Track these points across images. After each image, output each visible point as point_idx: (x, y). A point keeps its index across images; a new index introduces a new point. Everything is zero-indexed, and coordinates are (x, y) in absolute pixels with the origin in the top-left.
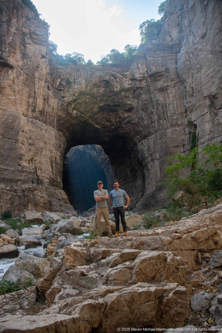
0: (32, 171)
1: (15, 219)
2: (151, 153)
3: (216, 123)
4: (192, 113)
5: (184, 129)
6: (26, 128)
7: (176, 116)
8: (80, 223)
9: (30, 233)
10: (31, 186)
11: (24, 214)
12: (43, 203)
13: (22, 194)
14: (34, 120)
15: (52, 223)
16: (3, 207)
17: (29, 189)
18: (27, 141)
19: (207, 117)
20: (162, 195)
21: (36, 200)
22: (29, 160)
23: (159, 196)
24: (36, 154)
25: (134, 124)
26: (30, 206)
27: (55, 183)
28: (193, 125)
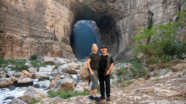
0: (52, 32)
1: (39, 60)
2: (124, 28)
3: (166, 13)
4: (151, 6)
5: (145, 15)
6: (51, 7)
7: (141, 7)
8: (77, 67)
9: (44, 70)
10: (50, 42)
11: (43, 58)
12: (57, 52)
13: (44, 45)
14: (56, 2)
15: (60, 65)
16: (32, 53)
17: (49, 43)
18: (50, 14)
19: (160, 9)
20: (128, 53)
21: (53, 50)
22: (51, 26)
23: (127, 54)
24: (55, 23)
25: (115, 10)
26: (49, 53)
27: (66, 41)
28: (151, 13)
